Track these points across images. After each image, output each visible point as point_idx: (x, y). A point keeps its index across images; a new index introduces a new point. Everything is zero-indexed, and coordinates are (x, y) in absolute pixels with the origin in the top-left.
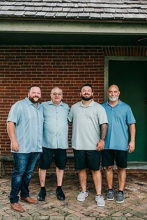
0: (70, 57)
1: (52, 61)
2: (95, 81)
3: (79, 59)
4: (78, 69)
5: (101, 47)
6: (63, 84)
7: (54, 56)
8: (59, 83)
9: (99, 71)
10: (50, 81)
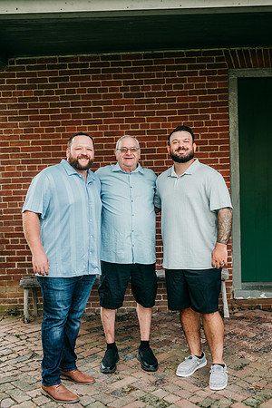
0: (159, 75)
1: (122, 84)
2: (210, 121)
3: (177, 77)
4: (175, 98)
5: (221, 51)
6: (146, 130)
7: (125, 73)
8: (138, 128)
9: (218, 100)
10: (119, 124)
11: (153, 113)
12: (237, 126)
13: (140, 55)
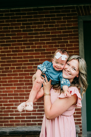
1: (21, 24)
2: (69, 44)
3: (51, 21)
4: (50, 32)
5: (74, 6)
6: (34, 49)
7: (23, 19)
8: (30, 48)
9: (73, 33)
10: (20, 46)
12: (83, 47)
13: (31, 9)
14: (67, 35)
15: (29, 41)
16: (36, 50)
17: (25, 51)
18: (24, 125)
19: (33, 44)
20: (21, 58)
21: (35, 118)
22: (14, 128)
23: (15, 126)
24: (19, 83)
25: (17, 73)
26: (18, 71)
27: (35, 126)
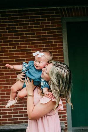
0: (26, 21)
1: (7, 25)
2: (53, 44)
3: (36, 22)
4: (35, 33)
5: (58, 8)
6: (20, 49)
7: (8, 20)
8: (16, 48)
9: (57, 34)
10: (6, 47)
11: (23, 41)
12: (67, 47)
13: (16, 11)
14: (51, 36)
15: (15, 41)
16: (21, 50)
17: (11, 51)
18: (11, 123)
19: (18, 44)
20: (7, 58)
21: (22, 116)
22: (2, 127)
23: (2, 125)
24: (5, 82)
25: (4, 73)
26: (5, 71)
27: (21, 124)
